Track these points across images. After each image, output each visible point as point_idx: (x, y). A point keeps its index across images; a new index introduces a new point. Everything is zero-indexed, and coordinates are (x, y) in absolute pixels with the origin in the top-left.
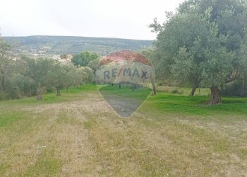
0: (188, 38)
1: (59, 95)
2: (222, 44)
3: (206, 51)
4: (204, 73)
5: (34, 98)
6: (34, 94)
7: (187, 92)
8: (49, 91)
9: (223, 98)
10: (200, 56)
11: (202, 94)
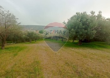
0: (74, 26)
1: (36, 41)
2: (83, 28)
3: (79, 30)
4: (78, 36)
5: (29, 42)
6: (29, 41)
7: (72, 41)
8: (33, 40)
9: (82, 43)
10: (77, 31)
11: (76, 42)
